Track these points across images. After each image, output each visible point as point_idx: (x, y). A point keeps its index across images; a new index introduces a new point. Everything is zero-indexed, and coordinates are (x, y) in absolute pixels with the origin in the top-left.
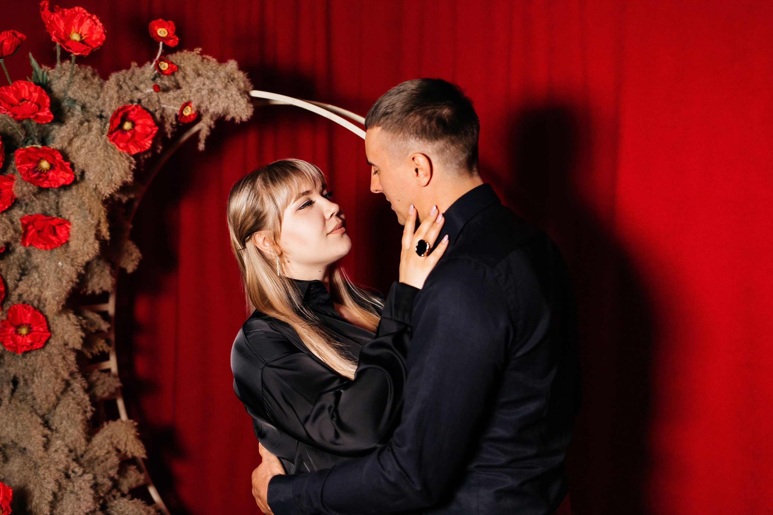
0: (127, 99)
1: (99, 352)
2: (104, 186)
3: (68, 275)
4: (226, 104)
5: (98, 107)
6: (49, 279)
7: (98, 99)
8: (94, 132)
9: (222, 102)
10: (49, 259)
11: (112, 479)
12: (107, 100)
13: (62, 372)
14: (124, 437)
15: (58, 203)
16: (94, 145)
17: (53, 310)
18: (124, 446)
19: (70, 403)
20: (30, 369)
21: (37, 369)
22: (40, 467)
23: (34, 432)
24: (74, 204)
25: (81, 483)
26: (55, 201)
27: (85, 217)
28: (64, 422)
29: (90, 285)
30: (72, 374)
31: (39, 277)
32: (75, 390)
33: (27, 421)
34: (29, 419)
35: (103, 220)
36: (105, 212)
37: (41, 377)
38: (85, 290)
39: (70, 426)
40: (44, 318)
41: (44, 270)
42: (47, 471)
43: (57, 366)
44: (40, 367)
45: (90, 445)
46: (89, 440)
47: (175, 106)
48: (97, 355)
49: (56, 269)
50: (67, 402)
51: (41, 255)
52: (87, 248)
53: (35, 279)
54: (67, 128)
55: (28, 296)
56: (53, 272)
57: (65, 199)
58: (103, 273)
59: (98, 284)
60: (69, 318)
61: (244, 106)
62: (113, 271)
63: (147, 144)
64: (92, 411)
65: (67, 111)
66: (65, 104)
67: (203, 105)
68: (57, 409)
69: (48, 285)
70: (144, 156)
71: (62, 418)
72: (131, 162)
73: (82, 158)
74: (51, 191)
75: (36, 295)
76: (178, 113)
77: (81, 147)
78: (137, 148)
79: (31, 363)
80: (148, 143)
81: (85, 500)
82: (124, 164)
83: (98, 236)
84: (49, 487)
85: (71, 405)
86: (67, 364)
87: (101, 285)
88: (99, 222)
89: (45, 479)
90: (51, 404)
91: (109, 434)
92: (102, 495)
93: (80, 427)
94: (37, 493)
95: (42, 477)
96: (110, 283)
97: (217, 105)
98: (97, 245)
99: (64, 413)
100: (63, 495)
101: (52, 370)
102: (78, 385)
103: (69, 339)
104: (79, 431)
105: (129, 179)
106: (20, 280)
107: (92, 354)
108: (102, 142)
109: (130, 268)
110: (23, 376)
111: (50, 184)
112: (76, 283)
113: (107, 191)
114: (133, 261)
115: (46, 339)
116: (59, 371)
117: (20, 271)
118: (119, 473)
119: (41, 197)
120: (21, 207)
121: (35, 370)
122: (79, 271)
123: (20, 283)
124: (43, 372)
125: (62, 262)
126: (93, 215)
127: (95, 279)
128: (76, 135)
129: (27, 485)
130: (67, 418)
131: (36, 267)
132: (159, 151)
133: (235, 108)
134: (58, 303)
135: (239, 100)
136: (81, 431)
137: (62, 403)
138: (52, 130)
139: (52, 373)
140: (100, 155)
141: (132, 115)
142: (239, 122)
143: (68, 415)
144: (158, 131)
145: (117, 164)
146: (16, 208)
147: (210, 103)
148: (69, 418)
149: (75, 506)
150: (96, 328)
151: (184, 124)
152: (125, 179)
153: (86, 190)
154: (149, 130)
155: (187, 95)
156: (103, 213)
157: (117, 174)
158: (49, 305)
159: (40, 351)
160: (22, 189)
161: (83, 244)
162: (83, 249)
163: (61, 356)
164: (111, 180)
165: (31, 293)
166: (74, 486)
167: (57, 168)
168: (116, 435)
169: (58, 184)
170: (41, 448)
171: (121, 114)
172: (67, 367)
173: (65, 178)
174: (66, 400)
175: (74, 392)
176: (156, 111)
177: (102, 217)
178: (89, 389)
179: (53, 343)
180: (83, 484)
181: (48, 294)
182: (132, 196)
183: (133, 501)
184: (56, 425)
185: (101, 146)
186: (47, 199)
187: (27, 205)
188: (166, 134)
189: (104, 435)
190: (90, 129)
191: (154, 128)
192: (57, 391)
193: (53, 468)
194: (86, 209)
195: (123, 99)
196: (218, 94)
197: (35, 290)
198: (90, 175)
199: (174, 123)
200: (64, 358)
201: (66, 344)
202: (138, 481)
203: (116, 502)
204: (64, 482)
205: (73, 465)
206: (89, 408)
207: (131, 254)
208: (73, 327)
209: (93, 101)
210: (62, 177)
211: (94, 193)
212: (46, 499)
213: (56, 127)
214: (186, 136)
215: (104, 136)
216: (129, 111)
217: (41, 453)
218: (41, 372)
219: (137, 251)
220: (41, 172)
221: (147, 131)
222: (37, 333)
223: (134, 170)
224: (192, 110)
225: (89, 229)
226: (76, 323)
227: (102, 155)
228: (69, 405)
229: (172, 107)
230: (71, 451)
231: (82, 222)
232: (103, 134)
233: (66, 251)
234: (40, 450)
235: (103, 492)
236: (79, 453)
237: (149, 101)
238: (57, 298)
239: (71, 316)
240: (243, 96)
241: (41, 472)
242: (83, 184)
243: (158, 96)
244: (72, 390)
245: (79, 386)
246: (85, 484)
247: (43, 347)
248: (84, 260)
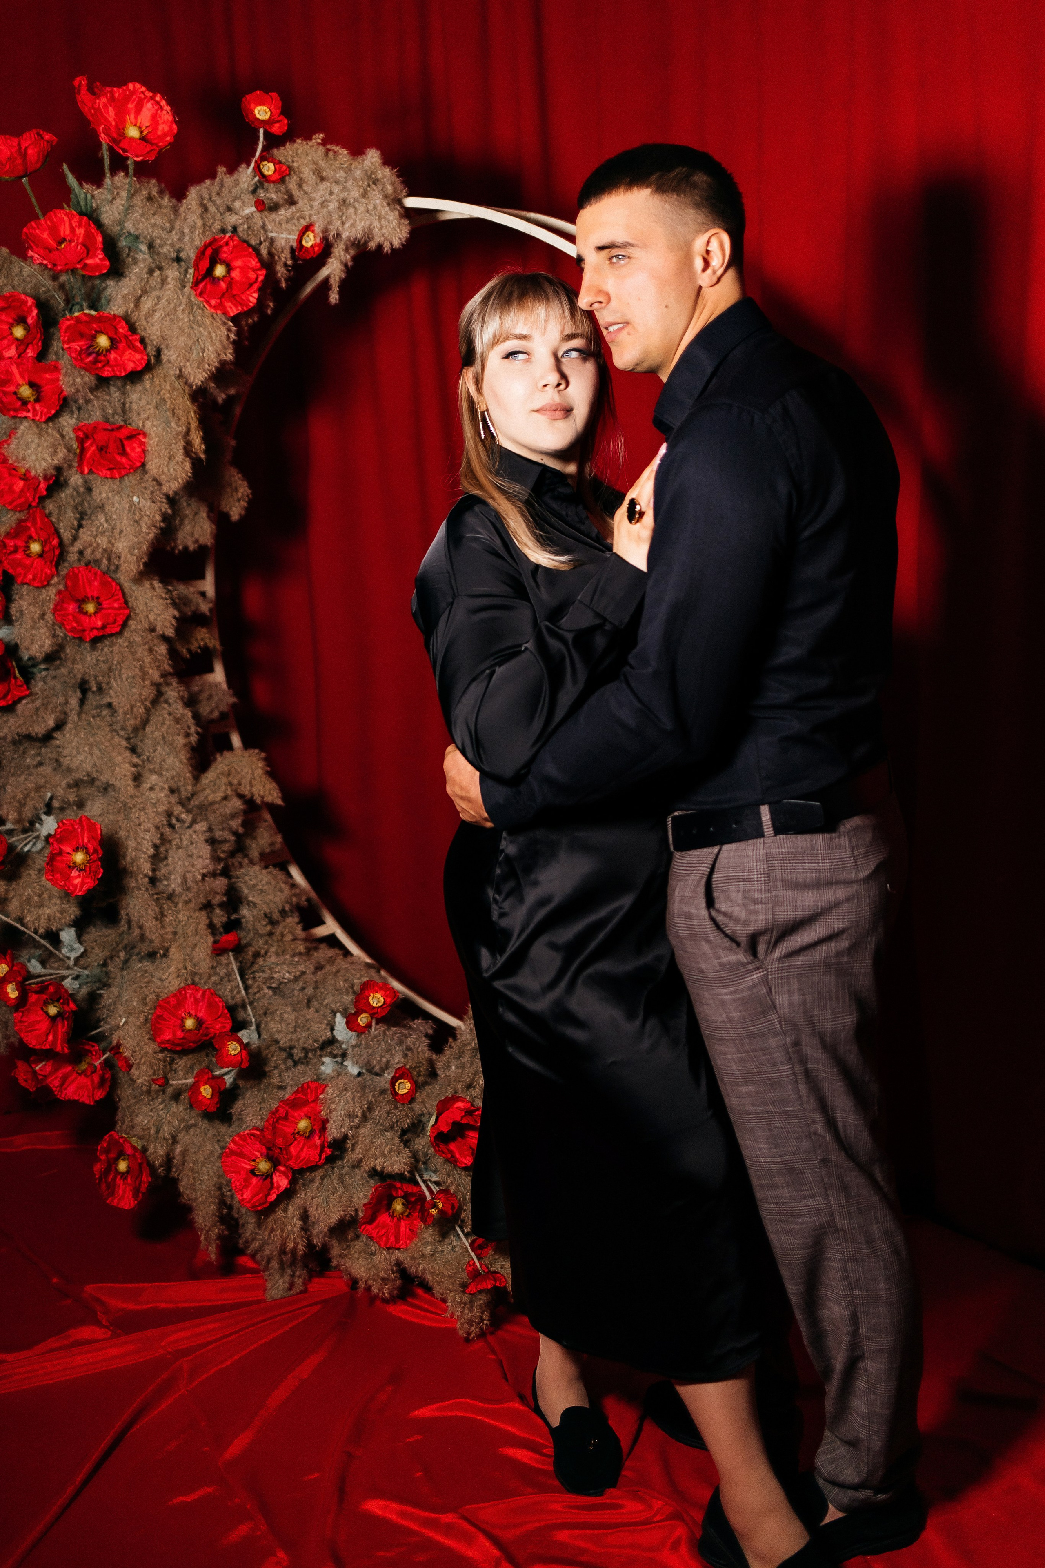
0: (217, 227)
1: (199, 647)
2: (192, 368)
3: (149, 516)
4: (367, 223)
5: (172, 245)
6: (121, 523)
7: (171, 231)
8: (171, 284)
9: (361, 220)
10: (119, 493)
11: (235, 833)
12: (186, 231)
13: (151, 671)
14: (248, 772)
15: (124, 404)
16: (172, 306)
17: (132, 571)
18: (248, 787)
19: (164, 719)
20: (104, 667)
21: (114, 667)
22: (131, 809)
23: (119, 759)
24: (148, 403)
25: (191, 836)
26: (119, 400)
27: (168, 423)
28: (159, 748)
29: (180, 536)
30: (164, 675)
31: (107, 521)
32: (171, 701)
33: (107, 744)
34: (109, 741)
35: (194, 425)
36: (195, 412)
37: (122, 680)
38: (173, 544)
39: (168, 754)
40: (118, 588)
41: (114, 509)
42: (142, 813)
43: (143, 661)
44: (118, 663)
45: (199, 785)
46: (196, 778)
47: (290, 234)
48: (196, 652)
49: (130, 506)
50: (161, 719)
51: (106, 488)
52: (174, 469)
53: (101, 524)
54: (130, 280)
55: (93, 552)
56: (126, 512)
57: (134, 397)
58: (197, 517)
59: (192, 535)
60: (153, 588)
61: (395, 222)
62: (212, 515)
63: (251, 299)
64: (197, 733)
65: (125, 255)
66: (123, 243)
67: (331, 227)
68: (147, 729)
69: (121, 532)
70: (247, 320)
71: (156, 744)
72: (229, 330)
73: (157, 327)
74: (114, 385)
75: (105, 550)
76: (295, 245)
77: (154, 311)
78: (236, 307)
79: (104, 658)
80: (253, 298)
81: (199, 857)
82: (219, 332)
83: (188, 450)
84: (148, 837)
85: (167, 723)
86: (155, 660)
87: (196, 536)
88: (188, 431)
89: (140, 825)
90: (139, 719)
91: (226, 769)
92: (222, 855)
93: (183, 756)
94: (131, 843)
95: (137, 822)
96: (209, 530)
97: (353, 225)
98: (188, 465)
99: (157, 734)
100: (167, 851)
101: (135, 667)
102: (173, 692)
103: (156, 620)
104: (181, 761)
105: (229, 356)
106: (80, 526)
107: (189, 651)
108: (184, 300)
109: (236, 512)
110: (96, 677)
111: (113, 371)
112: (161, 529)
113: (197, 377)
114: (239, 500)
115: (124, 618)
116: (146, 669)
117: (78, 516)
118: (244, 824)
119: (100, 395)
120: (72, 412)
121: (110, 669)
122: (163, 510)
123: (81, 531)
124: (123, 671)
125: (138, 497)
126: (179, 419)
127: (187, 528)
128: (144, 292)
129: (116, 833)
130: (162, 742)
131: (102, 507)
132: (269, 312)
133: (381, 228)
134: (138, 559)
135: (387, 214)
136: (185, 761)
137: (154, 719)
138: (105, 289)
139: (137, 671)
140: (183, 319)
141: (225, 252)
142: (389, 251)
143: (164, 738)
144: (266, 276)
145: (209, 333)
146: (65, 414)
147: (343, 223)
148: (165, 742)
149: (187, 864)
150: (193, 608)
151: (304, 260)
152: (223, 357)
153: (165, 381)
154: (252, 275)
155: (307, 213)
156: (193, 415)
157: (210, 349)
158: (124, 562)
159: (116, 638)
160: (74, 380)
161: (168, 464)
162: (169, 470)
163: (147, 646)
164: (203, 359)
165: (98, 546)
166: (181, 840)
167: (122, 345)
168: (236, 770)
169: (125, 370)
170: (130, 783)
171: (209, 251)
172: (157, 664)
173: (133, 361)
174: (159, 715)
175: (170, 705)
176: (261, 243)
177: (191, 422)
178: (191, 702)
179: (133, 627)
180: (194, 836)
181: (121, 546)
182: (232, 391)
183: (268, 870)
184: (147, 754)
185: (184, 306)
186: (108, 398)
187: (79, 409)
188: (278, 282)
189: (218, 771)
190: (164, 281)
191: (259, 272)
192: (145, 700)
193: (149, 811)
194: (169, 409)
195: (210, 227)
196: (354, 207)
197: (103, 541)
198: (169, 355)
199: (290, 262)
200: (151, 650)
201: (152, 630)
202: (272, 844)
203: (243, 870)
204: (167, 831)
205: (178, 810)
206: (193, 729)
207: (236, 490)
208: (161, 601)
209: (164, 235)
210: (129, 360)
211: (177, 384)
212: (145, 853)
213: (111, 283)
214: (309, 288)
215: (187, 290)
216: (221, 247)
217: (131, 790)
218: (121, 670)
219: (245, 483)
220: (98, 354)
221: (248, 278)
222: (109, 611)
223: (234, 342)
224: (315, 237)
225: (175, 439)
226: (164, 595)
227: (186, 319)
228: (163, 724)
229: (284, 236)
230: (172, 791)
231: (164, 429)
232: (184, 287)
233: (142, 479)
234: (129, 785)
235: (224, 852)
236: (184, 794)
237: (249, 228)
238: (136, 551)
239: (156, 584)
240: (393, 206)
241: (134, 815)
242: (159, 371)
243: (262, 218)
244: (166, 702)
245: (176, 694)
246: (198, 836)
247: (120, 633)
248: (172, 486)
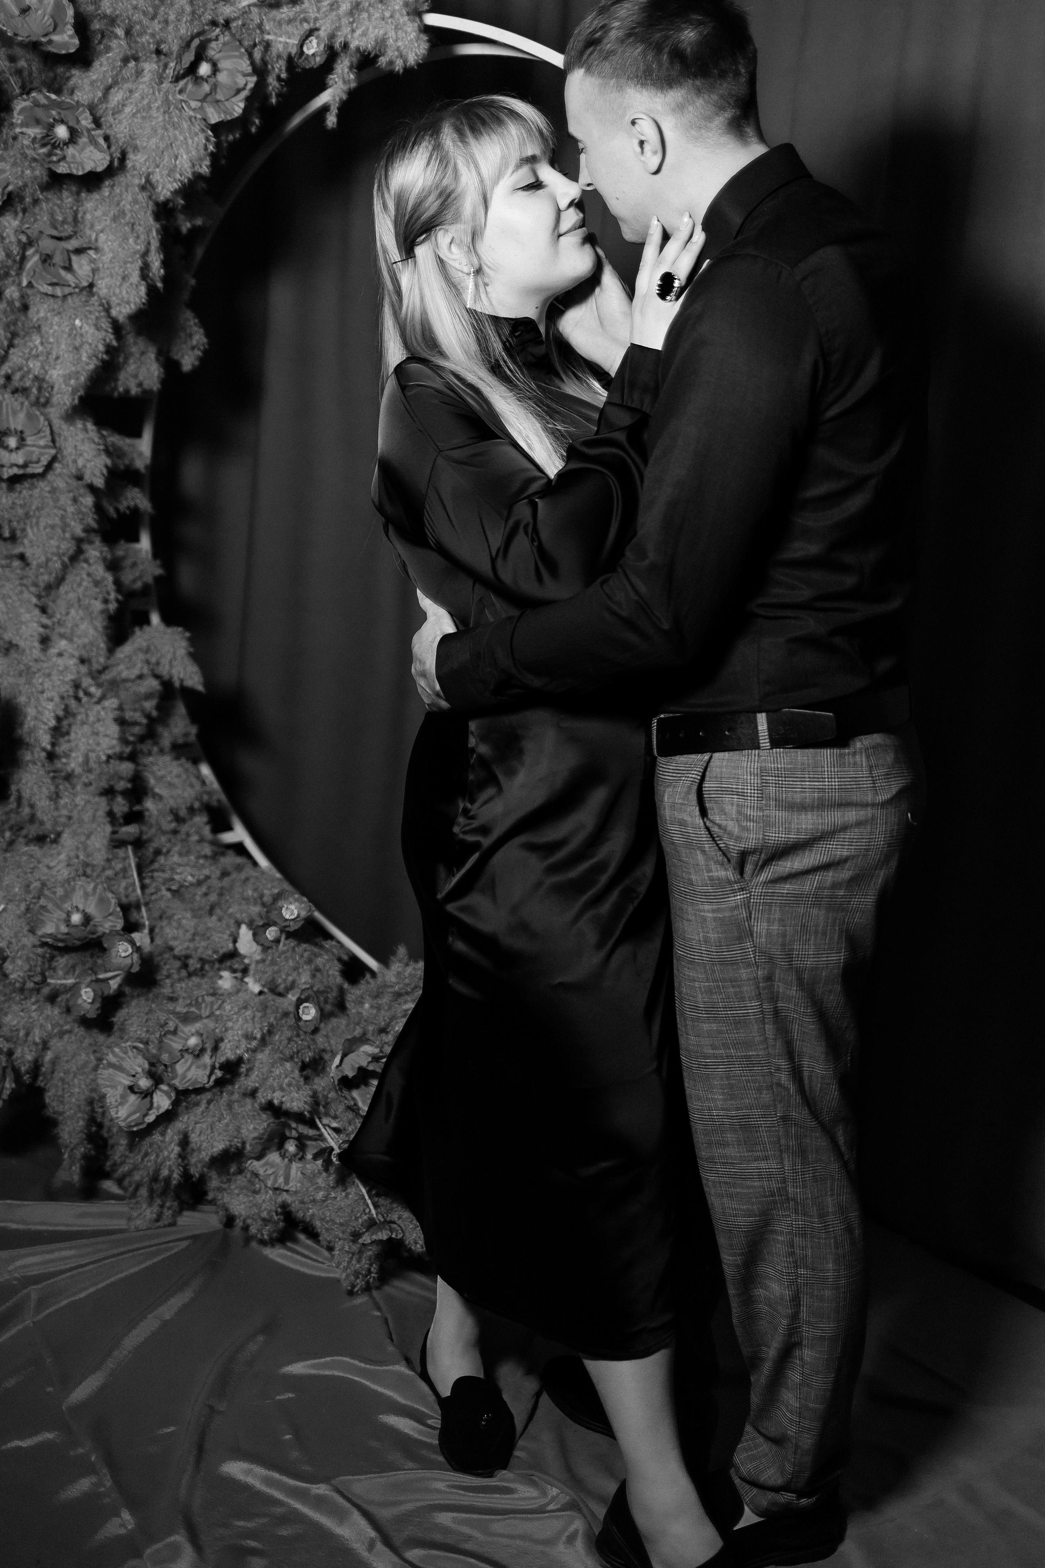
0: (208, 17)
1: (128, 508)
2: (162, 176)
3: (90, 344)
4: (381, 32)
5: (153, 35)
6: (59, 347)
7: (153, 19)
8: (147, 77)
9: (375, 28)
10: (59, 313)
11: (148, 716)
12: (172, 17)
13: (73, 523)
14: (169, 651)
15: (76, 213)
16: (145, 102)
17: (65, 404)
18: (167, 667)
19: (82, 580)
20: (20, 511)
21: (31, 513)
22: (34, 673)
23: (26, 617)
24: (104, 214)
25: (99, 712)
26: (71, 208)
27: (125, 238)
28: (73, 612)
29: (122, 376)
30: (88, 530)
31: (42, 343)
32: (91, 561)
33: (15, 598)
34: (17, 595)
35: (155, 244)
36: (157, 231)
37: (39, 529)
38: (113, 385)
39: (82, 619)
40: (46, 423)
41: (51, 331)
42: (47, 680)
43: (65, 511)
44: (38, 509)
45: (112, 659)
46: (111, 651)
47: (289, 38)
48: (125, 514)
49: (71, 330)
50: (78, 579)
51: (46, 306)
52: (127, 292)
53: (36, 347)
54: (101, 65)
55: (22, 378)
56: (65, 336)
57: (89, 205)
58: (143, 358)
59: (136, 376)
60: (86, 430)
61: (413, 35)
62: (161, 358)
63: (236, 108)
64: (117, 601)
65: (96, 42)
66: (96, 25)
67: (339, 33)
68: (61, 588)
69: (57, 358)
70: (227, 136)
71: (70, 606)
72: (207, 139)
73: (125, 123)
74: (67, 190)
75: (36, 378)
76: (294, 51)
77: (123, 105)
78: (219, 113)
79: (22, 502)
80: (237, 107)
81: (106, 736)
82: (196, 139)
83: (145, 270)
84: (50, 707)
85: (85, 584)
86: (79, 512)
87: (141, 378)
88: (146, 253)
89: (42, 692)
90: (54, 575)
91: (144, 644)
92: (131, 739)
93: (100, 623)
94: (31, 711)
95: (40, 688)
96: (156, 373)
97: (364, 34)
98: (143, 289)
99: (72, 595)
100: (70, 725)
101: (56, 515)
102: (95, 551)
103: (85, 466)
104: (96, 629)
105: (205, 169)
106: (11, 345)
107: (117, 510)
108: (160, 96)
109: (188, 361)
110: (10, 521)
111: (70, 167)
112: (103, 361)
113: (166, 188)
114: (193, 348)
115: (49, 459)
116: (68, 520)
117: (9, 335)
118: (158, 708)
119: (50, 197)
120: (16, 214)
121: (27, 515)
122: (108, 340)
123: (12, 351)
124: (41, 519)
125: (81, 320)
126: (138, 237)
127: (131, 367)
128: (115, 83)
129: (15, 698)
130: (76, 605)
131: (38, 328)
132: (253, 130)
133: (396, 41)
134: (74, 392)
135: (405, 24)
136: (101, 629)
137: (70, 578)
138: (68, 79)
139: (57, 521)
140: (156, 118)
141: (213, 49)
142: (401, 71)
143: (79, 600)
144: (257, 84)
145: (186, 139)
146: (8, 214)
147: (353, 31)
148: (80, 606)
149: (91, 742)
150: (127, 462)
151: (304, 69)
152: (197, 168)
153: (127, 191)
154: (241, 81)
155: (312, 16)
156: (154, 233)
157: (185, 157)
158: (57, 394)
159: (38, 480)
160: (23, 172)
161: (121, 285)
162: (121, 292)
163: (71, 495)
164: (176, 166)
165: (29, 371)
166: (87, 715)
167: (84, 140)
168: (156, 647)
169: (83, 169)
170: (37, 644)
171: (196, 42)
172: (80, 516)
173: (94, 161)
174: (76, 575)
175: (89, 564)
176: (255, 45)
177: (152, 241)
178: (113, 566)
179: (58, 471)
180: (102, 713)
181: (56, 374)
182: (199, 222)
183: (179, 762)
184: (58, 616)
185: (160, 103)
186: (59, 202)
187: (24, 211)
188: (267, 97)
189: (136, 646)
190: (139, 73)
191: (249, 78)
192: (64, 554)
193: (55, 678)
194: (128, 224)
195: (200, 16)
196: (368, 11)
197: (35, 366)
198: (136, 160)
199: (284, 75)
200: (75, 500)
201: (79, 478)
202: (186, 735)
203: (151, 759)
204: (73, 703)
205: (86, 682)
206: (113, 596)
207: (190, 336)
208: (93, 446)
209: (146, 21)
210: (89, 158)
211: (140, 197)
212: (45, 724)
213: (75, 72)
215: (166, 85)
216: (209, 41)
217: (36, 653)
218: (38, 518)
219: (201, 331)
220: (55, 146)
221: (236, 83)
222: (34, 449)
223: (212, 155)
224: (318, 44)
225: (132, 257)
226: (96, 440)
227: (161, 119)
228: (80, 585)
229: (282, 39)
230: (83, 661)
231: (120, 245)
232: (162, 83)
233: (87, 301)
234: (34, 647)
235: (133, 735)
236: (96, 666)
237: (243, 25)
238: (72, 382)
239: (90, 426)
240: (412, 17)
241: (38, 680)
242: (121, 179)
243: (260, 14)
244: (86, 561)
245: (97, 554)
246: (106, 713)
247: (42, 476)
248: (122, 312)
